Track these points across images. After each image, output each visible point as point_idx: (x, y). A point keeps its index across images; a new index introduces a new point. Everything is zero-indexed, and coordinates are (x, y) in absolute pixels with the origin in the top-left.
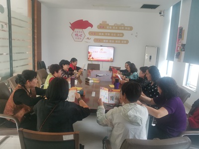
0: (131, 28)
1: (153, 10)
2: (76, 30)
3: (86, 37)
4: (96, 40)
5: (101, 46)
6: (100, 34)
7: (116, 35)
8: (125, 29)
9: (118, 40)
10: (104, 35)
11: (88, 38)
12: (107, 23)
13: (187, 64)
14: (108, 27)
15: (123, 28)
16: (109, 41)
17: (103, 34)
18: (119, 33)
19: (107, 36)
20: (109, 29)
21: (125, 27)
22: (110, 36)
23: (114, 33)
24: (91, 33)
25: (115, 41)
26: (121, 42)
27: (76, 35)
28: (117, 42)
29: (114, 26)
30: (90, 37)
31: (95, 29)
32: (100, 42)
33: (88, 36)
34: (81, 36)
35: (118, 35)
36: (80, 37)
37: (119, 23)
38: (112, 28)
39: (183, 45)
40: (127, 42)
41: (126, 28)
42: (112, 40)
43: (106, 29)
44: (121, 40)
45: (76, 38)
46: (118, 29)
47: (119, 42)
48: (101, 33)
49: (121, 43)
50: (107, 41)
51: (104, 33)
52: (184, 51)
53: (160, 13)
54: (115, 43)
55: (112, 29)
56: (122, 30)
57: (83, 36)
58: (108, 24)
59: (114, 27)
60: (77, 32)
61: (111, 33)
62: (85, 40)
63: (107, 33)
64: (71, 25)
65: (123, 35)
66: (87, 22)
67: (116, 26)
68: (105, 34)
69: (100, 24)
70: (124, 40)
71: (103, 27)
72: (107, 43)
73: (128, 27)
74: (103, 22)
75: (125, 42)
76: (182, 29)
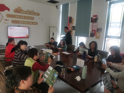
0: (38, 14)
1: (53, 4)
3: (4, 19)
4: (14, 22)
5: (19, 26)
6: (16, 17)
7: (29, 18)
8: (34, 15)
10: (20, 18)
11: (6, 20)
12: (22, 8)
14: (22, 12)
15: (33, 13)
16: (24, 23)
17: (19, 17)
18: (31, 17)
19: (22, 18)
20: (23, 13)
21: (34, 13)
22: (25, 18)
23: (27, 17)
24: (9, 16)
25: (28, 23)
26: (33, 23)
28: (30, 23)
29: (27, 11)
30: (8, 18)
31: (11, 12)
32: (17, 23)
33: (5, 17)
37: (30, 10)
38: (26, 12)
40: (37, 24)
41: (35, 14)
42: (26, 22)
44: (33, 22)
46: (30, 14)
47: (31, 23)
48: (18, 16)
49: (33, 24)
50: (23, 22)
51: (20, 16)
52: (75, 30)
54: (28, 24)
55: (26, 13)
56: (32, 15)
58: (22, 10)
59: (27, 13)
61: (25, 17)
62: (3, 21)
63: (22, 16)
65: (33, 19)
66: (3, 5)
67: (28, 12)
68: (20, 17)
69: (16, 9)
70: (35, 22)
71: (19, 12)
72: (22, 24)
73: (36, 13)
74: (18, 7)
75: (35, 23)
76: (72, 18)
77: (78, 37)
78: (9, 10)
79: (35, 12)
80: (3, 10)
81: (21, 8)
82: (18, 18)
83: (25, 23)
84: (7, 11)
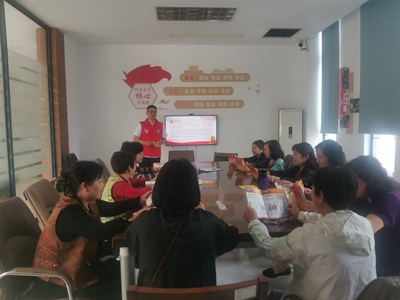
0: (246, 77)
1: (286, 39)
2: (137, 86)
3: (159, 100)
4: (179, 105)
5: (191, 115)
6: (187, 91)
7: (219, 91)
8: (234, 80)
9: (223, 101)
10: (196, 94)
11: (163, 101)
12: (200, 69)
13: (367, 137)
14: (201, 78)
15: (230, 77)
16: (205, 105)
17: (192, 91)
18: (225, 88)
19: (202, 94)
20: (204, 81)
21: (234, 75)
22: (208, 94)
23: (213, 88)
24: (170, 91)
25: (217, 104)
26: (229, 104)
27: (139, 96)
28: (220, 104)
29: (213, 74)
30: (166, 98)
32: (186, 108)
34: (148, 96)
35: (223, 91)
36: (145, 100)
37: (222, 69)
38: (210, 77)
39: (355, 102)
40: (241, 104)
41: (237, 77)
42: (211, 102)
43: (198, 81)
44: (229, 102)
45: (138, 102)
46: (222, 80)
47: (225, 104)
48: (189, 88)
49: (229, 106)
50: (202, 104)
51: (195, 89)
52: (358, 111)
53: (301, 45)
54: (217, 107)
55: (210, 80)
56: (228, 80)
57: (153, 96)
58: (201, 71)
59: (213, 77)
60: (141, 90)
61: (207, 89)
63: (201, 88)
64: (127, 76)
65: (231, 91)
66: (158, 69)
67: (217, 75)
68: (196, 91)
69: (185, 71)
70: (235, 101)
71: (192, 78)
72: (201, 108)
73: (240, 75)
74: (191, 67)
75: (237, 104)
77: (372, 138)
78: (168, 76)
79: (236, 72)
80: (156, 80)
81: (197, 67)
82: (189, 94)
83: (208, 104)
84: (165, 80)
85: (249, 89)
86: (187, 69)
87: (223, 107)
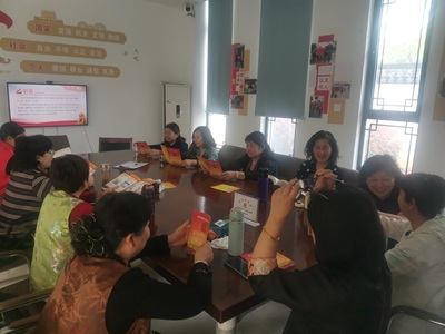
0: (122, 39)
4: (28, 67)
5: (50, 83)
6: (40, 48)
7: (87, 52)
8: (106, 40)
9: (93, 67)
10: (53, 53)
12: (58, 18)
14: (61, 30)
15: (102, 35)
16: (68, 69)
17: (48, 48)
18: (95, 49)
19: (62, 54)
20: (65, 35)
21: (107, 33)
22: (71, 54)
23: (79, 47)
24: (11, 45)
25: (84, 71)
26: (102, 72)
28: (90, 71)
29: (78, 28)
30: (6, 55)
31: (19, 31)
32: (41, 71)
35: (93, 53)
37: (91, 22)
38: (74, 32)
40: (116, 73)
41: (110, 37)
42: (77, 66)
43: (56, 34)
44: (101, 68)
46: (90, 37)
47: (96, 71)
48: (44, 44)
49: (101, 74)
50: (63, 69)
51: (53, 46)
53: (188, 9)
54: (85, 74)
55: (74, 36)
56: (99, 39)
58: (61, 22)
59: (78, 33)
61: (71, 48)
63: (62, 45)
65: (104, 55)
67: (83, 30)
68: (53, 49)
69: (36, 18)
70: (108, 68)
71: (47, 30)
72: (63, 73)
73: (114, 33)
74: (44, 13)
75: (112, 72)
76: (243, 47)
77: (267, 121)
78: (8, 22)
79: (108, 29)
81: (53, 14)
82: (44, 53)
83: (73, 69)
84: (4, 26)
85: (125, 54)
86: (39, 15)
87: (93, 75)
